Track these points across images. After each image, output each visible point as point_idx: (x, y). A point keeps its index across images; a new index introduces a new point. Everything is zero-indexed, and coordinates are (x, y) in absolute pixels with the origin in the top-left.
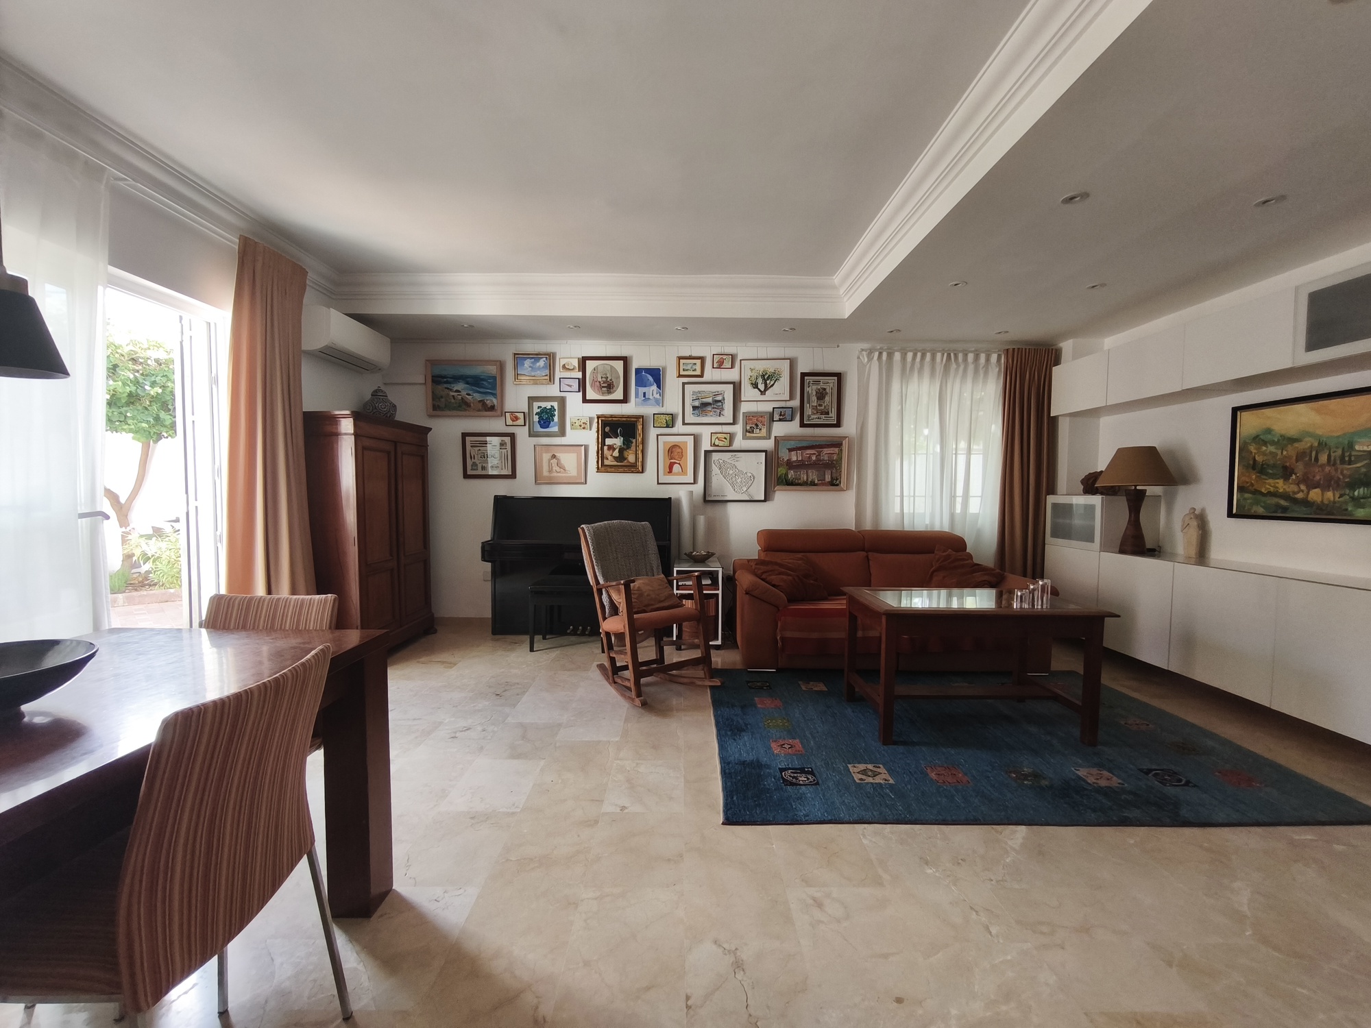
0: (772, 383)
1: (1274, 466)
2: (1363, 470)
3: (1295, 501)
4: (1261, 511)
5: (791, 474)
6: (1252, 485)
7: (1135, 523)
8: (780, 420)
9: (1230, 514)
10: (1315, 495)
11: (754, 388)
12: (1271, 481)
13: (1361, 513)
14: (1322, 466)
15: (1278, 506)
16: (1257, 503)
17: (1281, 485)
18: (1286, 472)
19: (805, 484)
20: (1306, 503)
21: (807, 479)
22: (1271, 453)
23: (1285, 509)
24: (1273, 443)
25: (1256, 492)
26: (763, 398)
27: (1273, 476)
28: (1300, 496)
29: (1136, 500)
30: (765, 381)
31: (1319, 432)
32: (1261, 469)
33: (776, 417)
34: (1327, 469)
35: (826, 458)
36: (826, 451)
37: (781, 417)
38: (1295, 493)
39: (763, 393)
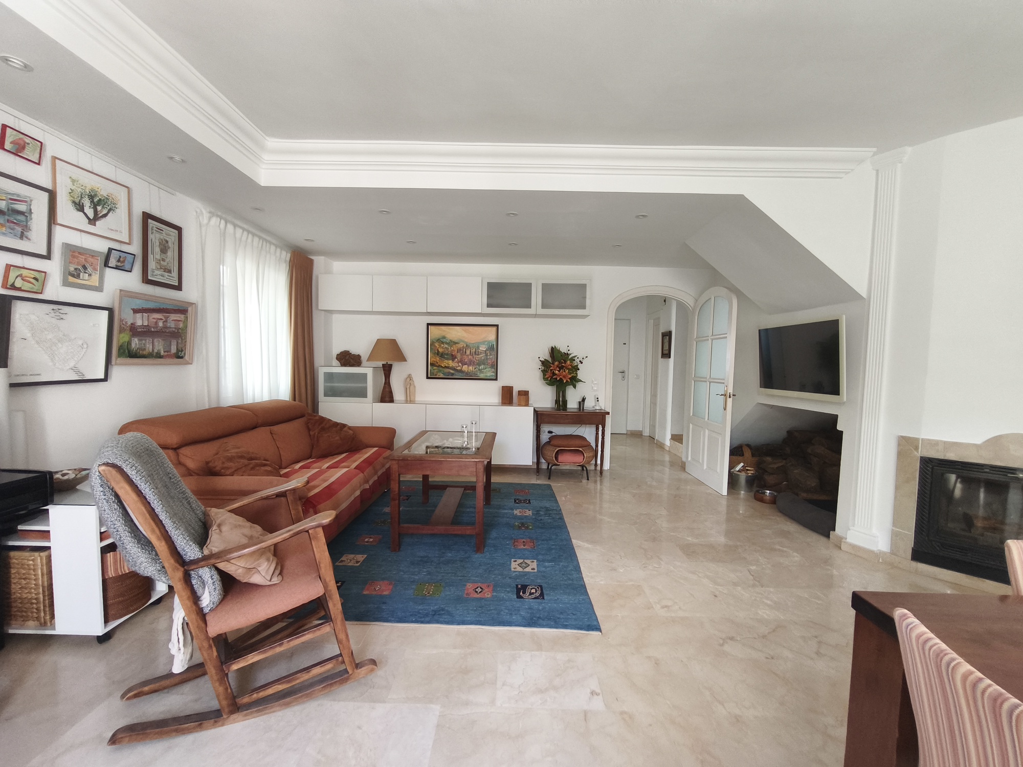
0: (105, 212)
1: (447, 354)
2: (483, 358)
3: (457, 371)
4: (442, 376)
5: (135, 343)
6: (437, 363)
7: (387, 383)
8: (117, 268)
9: (428, 378)
10: (465, 368)
11: (78, 210)
12: (446, 361)
13: (482, 376)
14: (468, 355)
15: (449, 373)
16: (440, 371)
17: (451, 363)
18: (453, 358)
19: (150, 356)
20: (461, 371)
21: (153, 350)
22: (446, 348)
23: (453, 374)
24: (447, 343)
25: (440, 366)
26: (91, 228)
27: (447, 359)
28: (459, 368)
29: (387, 370)
30: (95, 206)
31: (466, 340)
32: (442, 356)
33: (113, 262)
34: (470, 357)
35: (172, 325)
36: (173, 317)
37: (119, 264)
38: (457, 367)
39: (92, 221)
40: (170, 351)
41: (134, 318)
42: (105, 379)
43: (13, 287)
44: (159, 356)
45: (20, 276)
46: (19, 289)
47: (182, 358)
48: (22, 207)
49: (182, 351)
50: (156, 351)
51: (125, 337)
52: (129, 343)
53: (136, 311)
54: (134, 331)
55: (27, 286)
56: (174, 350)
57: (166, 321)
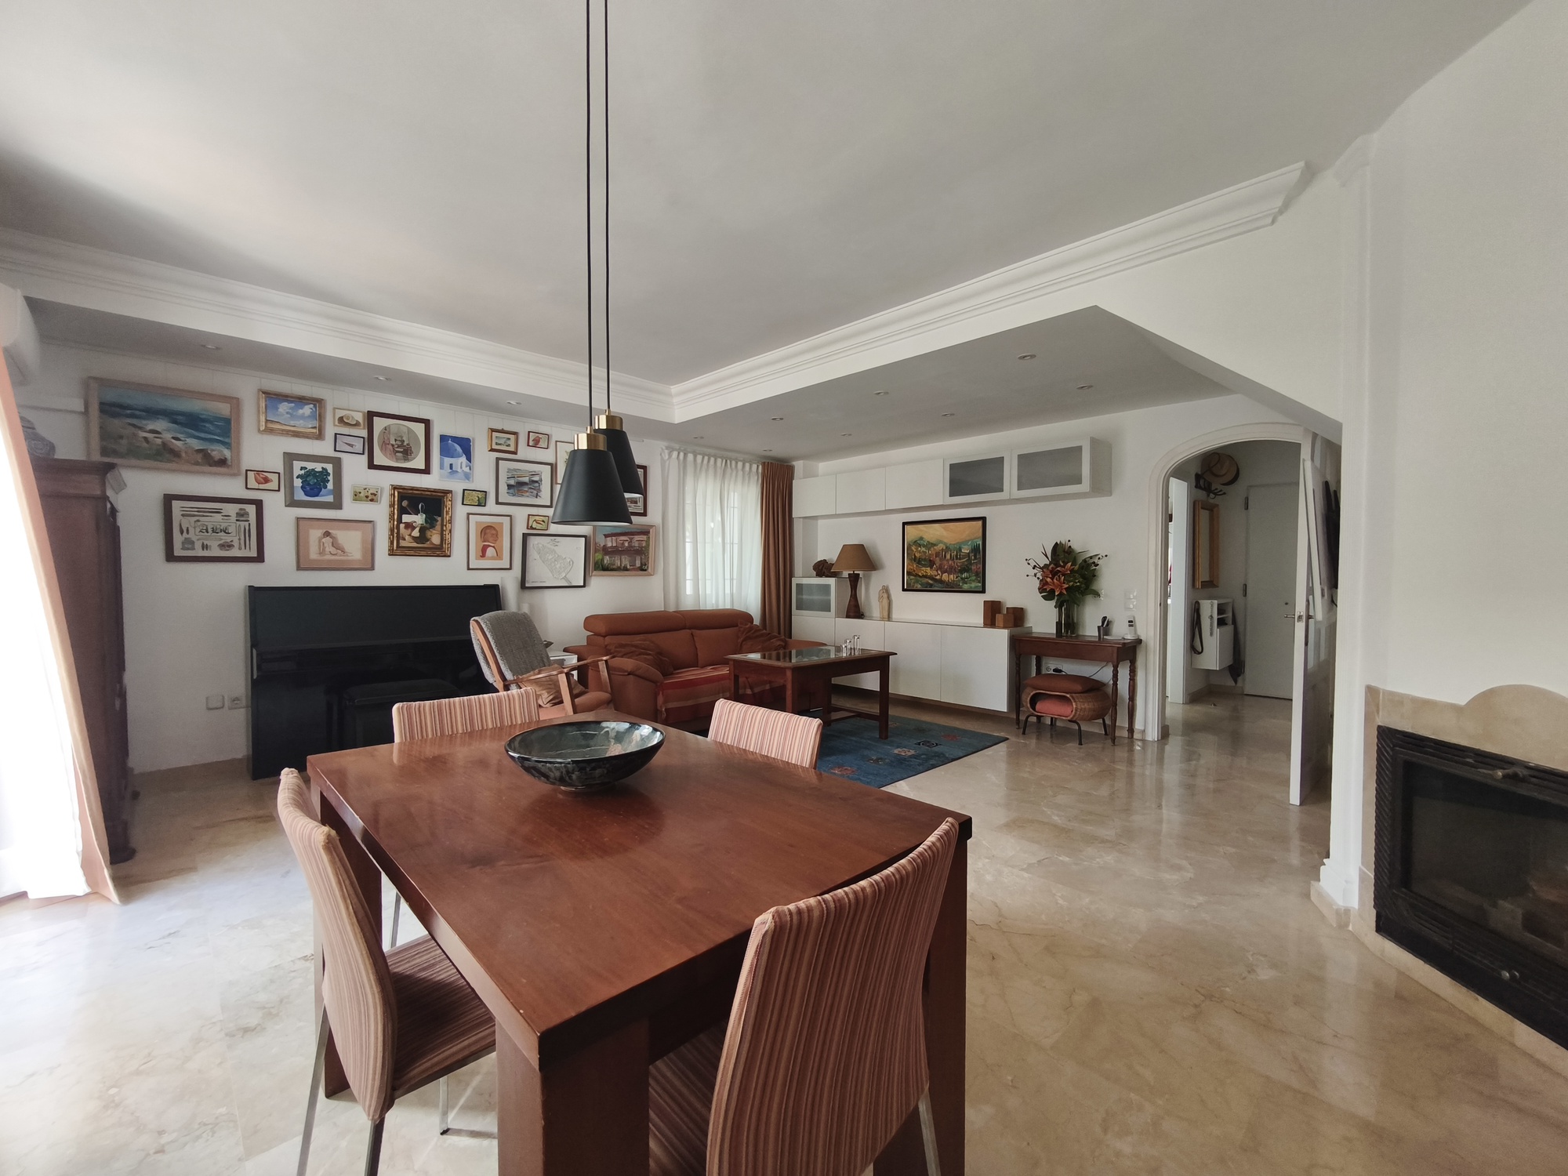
1: (925, 560)
2: (966, 563)
3: (935, 580)
4: (919, 587)
5: (607, 560)
6: (914, 571)
7: (854, 596)
9: (904, 590)
10: (945, 577)
12: (924, 568)
13: (966, 587)
14: (948, 560)
15: (928, 583)
16: (917, 582)
17: (929, 571)
18: (931, 564)
19: (618, 569)
20: (941, 581)
21: (621, 565)
22: (923, 551)
23: (931, 585)
24: (924, 546)
25: (917, 575)
27: (924, 566)
28: (938, 577)
29: (854, 580)
31: (945, 541)
32: (918, 561)
34: (950, 562)
35: (637, 545)
36: (637, 538)
38: (936, 576)
40: (635, 565)
41: (606, 541)
42: (584, 586)
43: (532, 528)
44: (626, 569)
45: (535, 520)
46: (535, 529)
47: (646, 570)
48: (536, 478)
49: (645, 565)
50: (623, 565)
51: (599, 556)
52: (602, 560)
53: (606, 536)
54: (606, 550)
55: (539, 526)
56: (638, 564)
57: (631, 542)
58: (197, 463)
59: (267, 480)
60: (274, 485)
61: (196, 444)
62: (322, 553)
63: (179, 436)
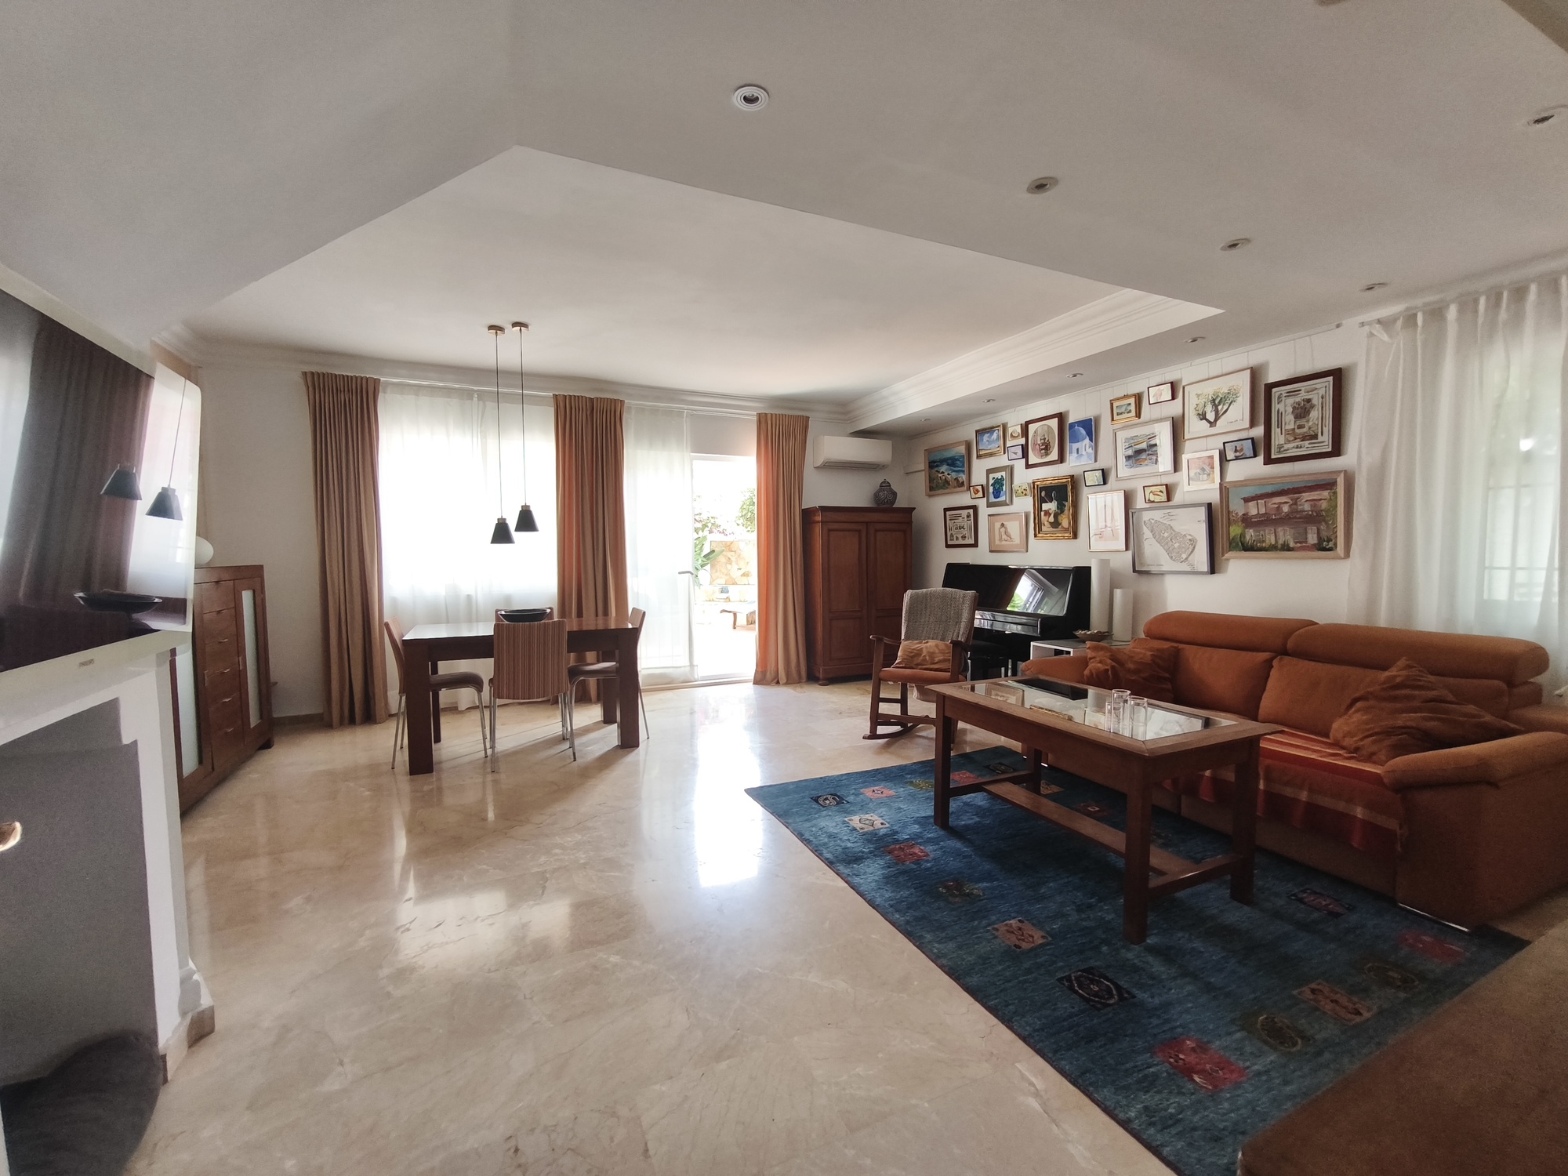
0: (1225, 408)
8: (1237, 458)
11: (1201, 419)
26: (1214, 430)
30: (1215, 406)
33: (1230, 455)
35: (1307, 507)
36: (1306, 496)
37: (1238, 454)
39: (1212, 424)
40: (1306, 542)
41: (1247, 508)
42: (1211, 572)
43: (1149, 502)
44: (1286, 548)
46: (1153, 502)
47: (1330, 549)
48: (1154, 441)
49: (1329, 540)
51: (1235, 530)
52: (1242, 535)
53: (1246, 500)
54: (1247, 520)
55: (1157, 499)
56: (1312, 539)
57: (1296, 504)
58: (955, 487)
59: (978, 491)
60: (980, 494)
61: (954, 475)
62: (1000, 540)
63: (950, 472)
